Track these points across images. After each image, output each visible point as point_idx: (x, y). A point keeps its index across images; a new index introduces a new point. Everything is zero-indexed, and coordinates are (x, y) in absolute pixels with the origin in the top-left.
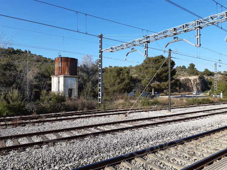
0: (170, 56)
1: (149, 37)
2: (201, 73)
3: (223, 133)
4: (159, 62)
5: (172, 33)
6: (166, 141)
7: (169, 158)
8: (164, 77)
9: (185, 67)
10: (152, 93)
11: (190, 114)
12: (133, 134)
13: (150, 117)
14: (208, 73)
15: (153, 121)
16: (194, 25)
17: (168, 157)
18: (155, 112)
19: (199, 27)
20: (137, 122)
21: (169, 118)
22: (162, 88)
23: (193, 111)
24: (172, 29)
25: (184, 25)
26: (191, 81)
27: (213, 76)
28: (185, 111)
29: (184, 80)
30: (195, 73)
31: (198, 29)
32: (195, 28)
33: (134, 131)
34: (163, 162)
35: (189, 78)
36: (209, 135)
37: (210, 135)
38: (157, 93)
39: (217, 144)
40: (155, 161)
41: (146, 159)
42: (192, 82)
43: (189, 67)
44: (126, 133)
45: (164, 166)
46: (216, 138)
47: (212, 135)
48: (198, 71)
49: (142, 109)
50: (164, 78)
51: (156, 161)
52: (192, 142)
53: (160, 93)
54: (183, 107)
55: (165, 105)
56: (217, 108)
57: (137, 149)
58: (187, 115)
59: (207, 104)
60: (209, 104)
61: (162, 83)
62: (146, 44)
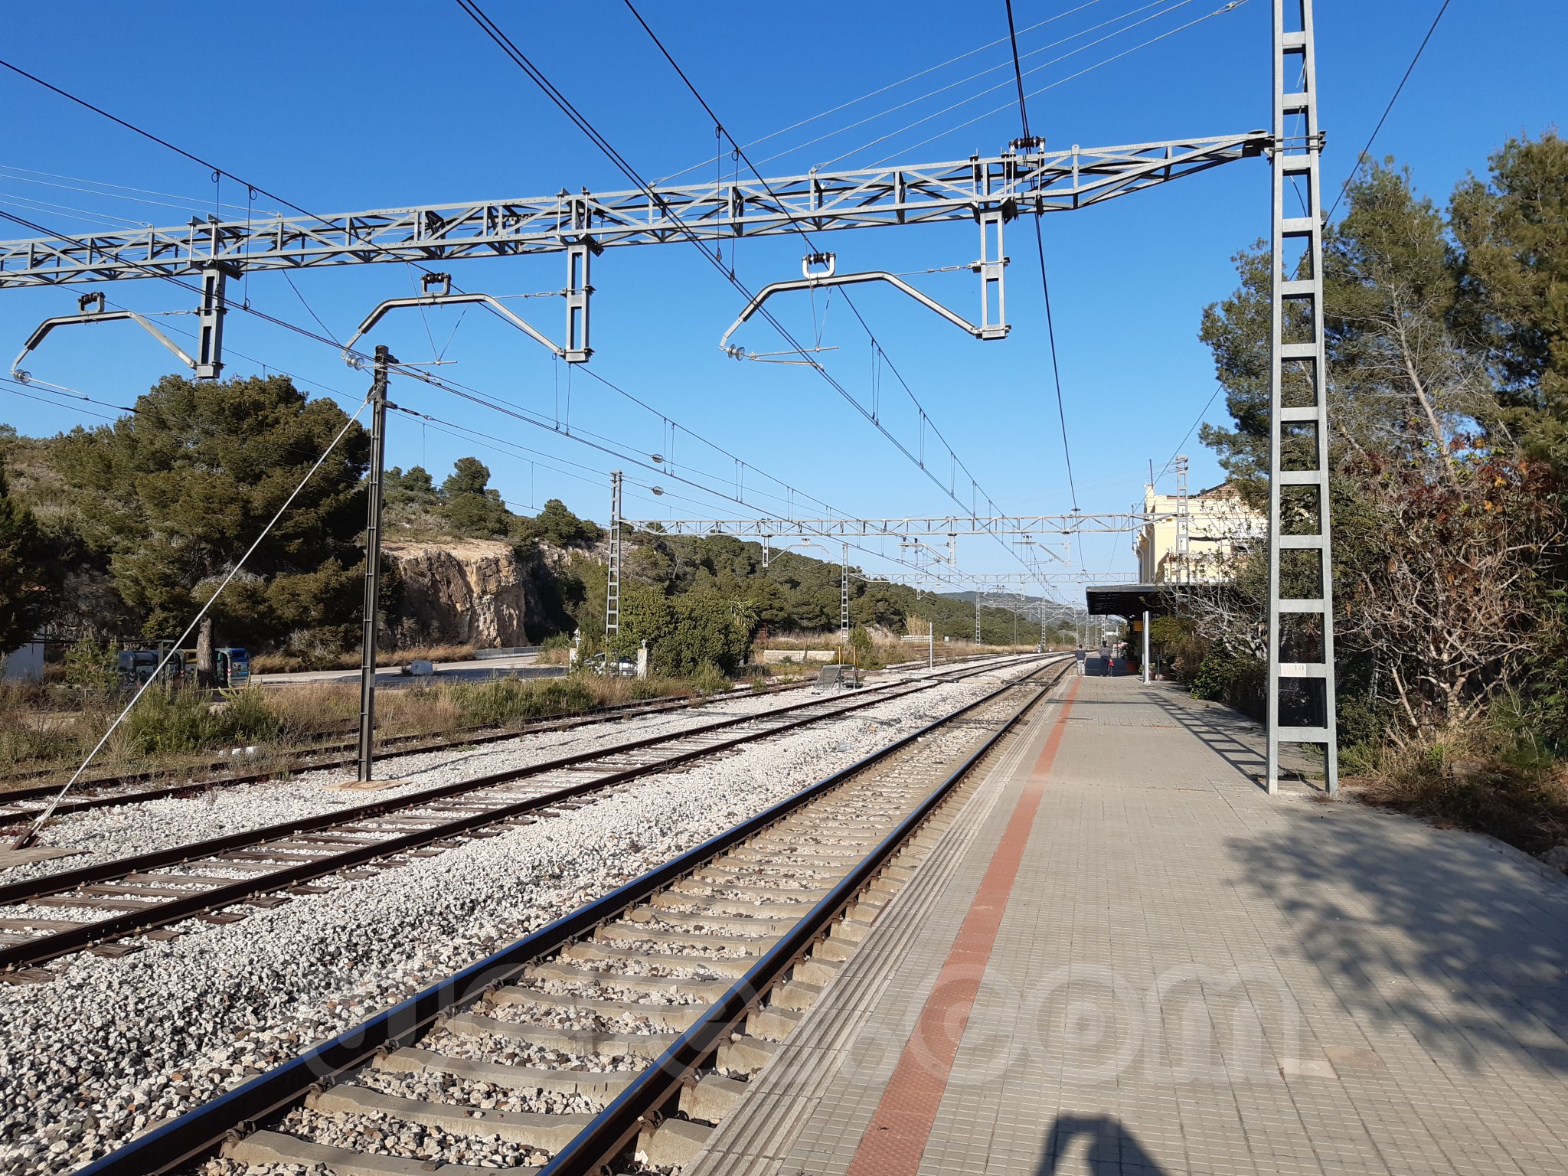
0: (384, 396)
1: (235, 233)
2: (525, 521)
3: (709, 880)
4: (262, 426)
5: (414, 243)
6: (411, 982)
7: (463, 1090)
8: (296, 536)
9: (428, 479)
10: (193, 655)
11: (499, 787)
12: (138, 972)
13: (229, 832)
14: (565, 529)
15: (259, 858)
16: (559, 220)
17: (454, 1085)
18: (258, 789)
19: (588, 241)
20: (135, 881)
21: (371, 824)
22: (280, 618)
23: (507, 769)
24: (416, 213)
25: (494, 203)
26: (463, 574)
27: (590, 548)
28: (461, 766)
29: (424, 566)
30: (490, 525)
31: (578, 249)
32: (563, 239)
33: (140, 949)
34: (428, 1120)
35: (454, 553)
36: (642, 902)
37: (647, 900)
38: (235, 656)
39: (699, 946)
40: (381, 1130)
41: (306, 1131)
42: (472, 579)
43: (452, 481)
44: (77, 975)
45: (443, 1144)
46: (683, 916)
47: (661, 900)
48: (507, 512)
49: (145, 777)
50: (294, 546)
51: (385, 1127)
52: (565, 958)
53: (255, 653)
54: (440, 741)
55: (318, 737)
56: (633, 740)
57: (217, 1078)
58: (481, 794)
59: (578, 720)
60: (585, 714)
61: (280, 580)
62: (210, 280)
